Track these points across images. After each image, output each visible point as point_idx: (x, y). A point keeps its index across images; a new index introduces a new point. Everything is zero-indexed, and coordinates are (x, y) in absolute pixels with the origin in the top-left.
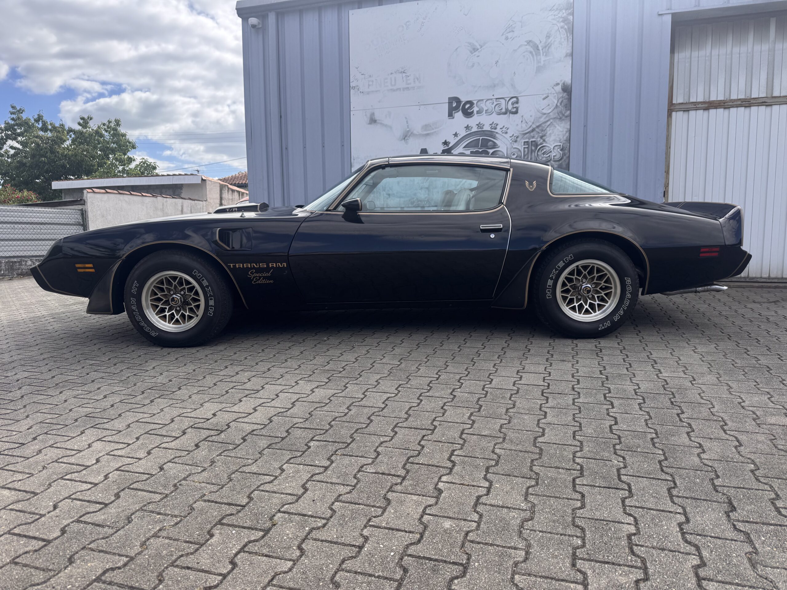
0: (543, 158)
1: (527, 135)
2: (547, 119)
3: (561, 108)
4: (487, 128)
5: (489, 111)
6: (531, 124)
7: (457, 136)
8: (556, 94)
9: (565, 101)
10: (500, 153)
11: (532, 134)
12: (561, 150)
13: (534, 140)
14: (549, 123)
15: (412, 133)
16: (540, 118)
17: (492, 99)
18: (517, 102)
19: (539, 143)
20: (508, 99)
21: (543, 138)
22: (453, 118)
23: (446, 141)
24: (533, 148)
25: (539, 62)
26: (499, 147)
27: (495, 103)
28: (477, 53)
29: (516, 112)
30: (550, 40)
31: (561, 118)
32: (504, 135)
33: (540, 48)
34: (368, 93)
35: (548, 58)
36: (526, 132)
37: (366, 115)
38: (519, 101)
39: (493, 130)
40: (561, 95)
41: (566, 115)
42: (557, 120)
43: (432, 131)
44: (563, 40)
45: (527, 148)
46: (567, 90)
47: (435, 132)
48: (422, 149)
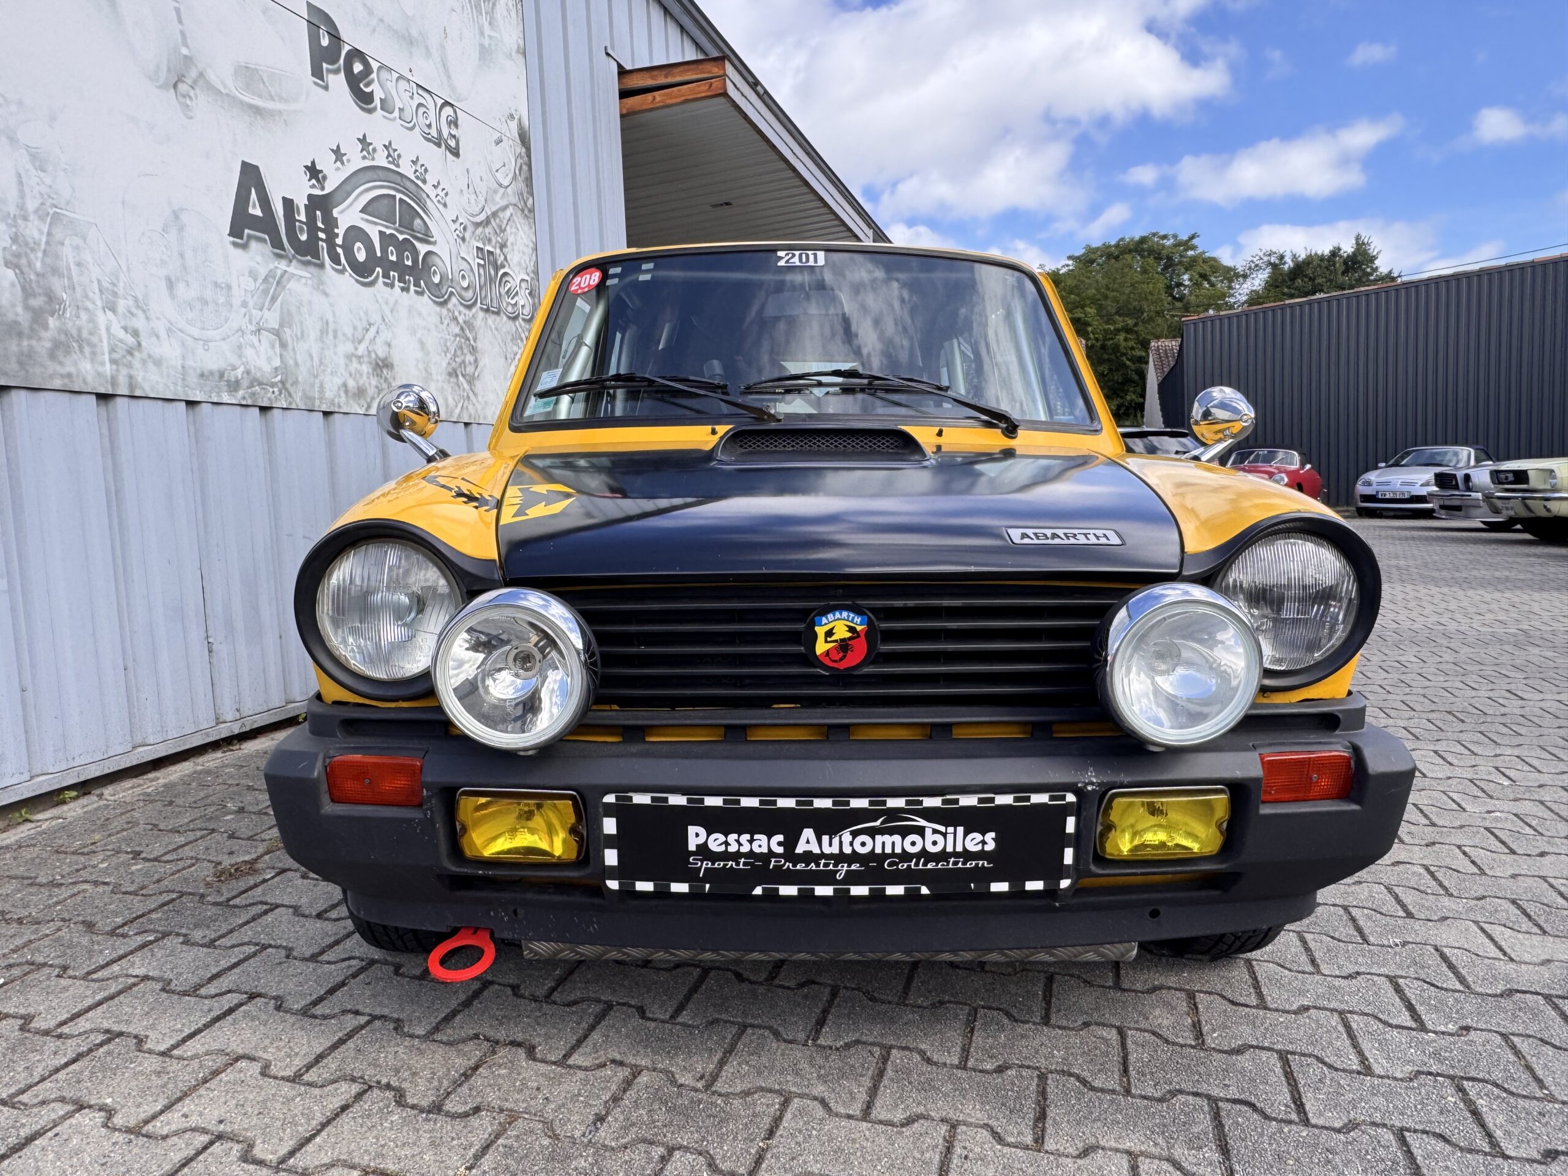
0: (508, 304)
1: (480, 229)
2: (504, 203)
3: (521, 185)
4: (407, 169)
5: (407, 115)
6: (482, 199)
7: (343, 163)
8: (511, 142)
9: (525, 168)
10: (440, 263)
11: (488, 230)
12: (530, 294)
13: (491, 249)
14: (508, 213)
15: (201, 75)
16: (495, 192)
17: (409, 81)
18: (454, 123)
19: (499, 263)
20: (440, 102)
21: (505, 250)
22: (326, 88)
23: (313, 163)
24: (492, 272)
25: (482, 33)
26: (434, 243)
27: (417, 100)
29: (456, 153)
31: (523, 211)
32: (440, 207)
35: (494, 34)
36: (478, 219)
38: (459, 122)
39: (419, 183)
40: (518, 150)
41: (528, 205)
42: (519, 213)
43: (269, 105)
45: (484, 266)
46: (524, 139)
47: (280, 112)
48: (245, 165)
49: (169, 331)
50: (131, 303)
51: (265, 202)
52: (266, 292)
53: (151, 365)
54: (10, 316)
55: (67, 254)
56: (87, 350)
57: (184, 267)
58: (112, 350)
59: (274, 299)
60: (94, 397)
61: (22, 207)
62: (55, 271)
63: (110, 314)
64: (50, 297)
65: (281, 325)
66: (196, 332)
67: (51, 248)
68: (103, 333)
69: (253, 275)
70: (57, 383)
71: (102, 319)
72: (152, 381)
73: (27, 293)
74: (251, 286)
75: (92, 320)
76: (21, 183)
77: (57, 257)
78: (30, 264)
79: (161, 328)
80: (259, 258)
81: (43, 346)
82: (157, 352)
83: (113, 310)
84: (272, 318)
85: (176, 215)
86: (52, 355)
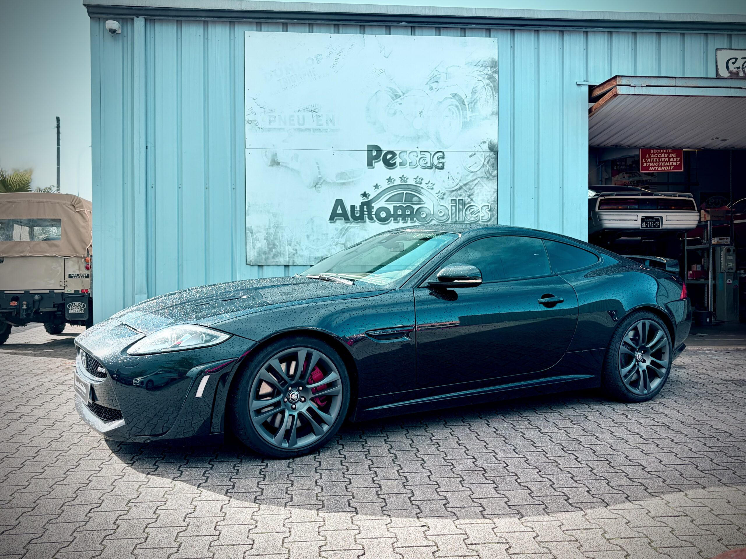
1: (455, 192)
2: (474, 178)
3: (488, 167)
4: (411, 182)
5: (414, 164)
6: (458, 181)
7: (378, 189)
8: (482, 153)
9: (492, 161)
11: (459, 192)
14: (476, 182)
15: (324, 180)
16: (467, 175)
17: (416, 151)
18: (443, 158)
20: (433, 153)
21: (471, 197)
22: (374, 168)
23: (365, 192)
25: (465, 117)
27: (420, 156)
28: (399, 100)
29: (442, 168)
30: (475, 97)
31: (488, 178)
32: (430, 190)
33: (466, 104)
34: (269, 130)
35: (474, 114)
36: (453, 189)
37: (266, 155)
38: (445, 157)
39: (418, 185)
40: (488, 154)
41: (493, 174)
42: (485, 180)
43: (348, 180)
44: (489, 98)
46: (494, 149)
47: (353, 181)
48: (337, 200)
49: (306, 248)
50: (295, 243)
51: (343, 208)
52: (341, 234)
53: (300, 257)
54: (264, 250)
55: (280, 234)
56: (282, 255)
57: (313, 232)
58: (289, 255)
59: (344, 235)
60: (283, 267)
61: (269, 226)
62: (276, 239)
63: (289, 246)
64: (274, 245)
65: (346, 242)
66: (314, 247)
67: (275, 234)
68: (287, 251)
69: (336, 229)
70: (274, 264)
71: (287, 248)
72: (299, 261)
73: (269, 244)
74: (336, 232)
75: (284, 248)
76: (270, 221)
77: (277, 235)
78: (270, 239)
79: (304, 248)
80: (339, 225)
81: (271, 256)
82: (302, 254)
83: (290, 245)
84: (343, 240)
85: (312, 219)
86: (273, 258)
